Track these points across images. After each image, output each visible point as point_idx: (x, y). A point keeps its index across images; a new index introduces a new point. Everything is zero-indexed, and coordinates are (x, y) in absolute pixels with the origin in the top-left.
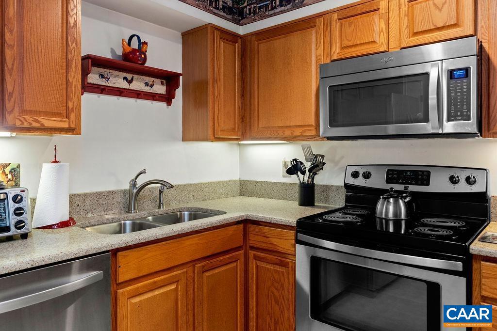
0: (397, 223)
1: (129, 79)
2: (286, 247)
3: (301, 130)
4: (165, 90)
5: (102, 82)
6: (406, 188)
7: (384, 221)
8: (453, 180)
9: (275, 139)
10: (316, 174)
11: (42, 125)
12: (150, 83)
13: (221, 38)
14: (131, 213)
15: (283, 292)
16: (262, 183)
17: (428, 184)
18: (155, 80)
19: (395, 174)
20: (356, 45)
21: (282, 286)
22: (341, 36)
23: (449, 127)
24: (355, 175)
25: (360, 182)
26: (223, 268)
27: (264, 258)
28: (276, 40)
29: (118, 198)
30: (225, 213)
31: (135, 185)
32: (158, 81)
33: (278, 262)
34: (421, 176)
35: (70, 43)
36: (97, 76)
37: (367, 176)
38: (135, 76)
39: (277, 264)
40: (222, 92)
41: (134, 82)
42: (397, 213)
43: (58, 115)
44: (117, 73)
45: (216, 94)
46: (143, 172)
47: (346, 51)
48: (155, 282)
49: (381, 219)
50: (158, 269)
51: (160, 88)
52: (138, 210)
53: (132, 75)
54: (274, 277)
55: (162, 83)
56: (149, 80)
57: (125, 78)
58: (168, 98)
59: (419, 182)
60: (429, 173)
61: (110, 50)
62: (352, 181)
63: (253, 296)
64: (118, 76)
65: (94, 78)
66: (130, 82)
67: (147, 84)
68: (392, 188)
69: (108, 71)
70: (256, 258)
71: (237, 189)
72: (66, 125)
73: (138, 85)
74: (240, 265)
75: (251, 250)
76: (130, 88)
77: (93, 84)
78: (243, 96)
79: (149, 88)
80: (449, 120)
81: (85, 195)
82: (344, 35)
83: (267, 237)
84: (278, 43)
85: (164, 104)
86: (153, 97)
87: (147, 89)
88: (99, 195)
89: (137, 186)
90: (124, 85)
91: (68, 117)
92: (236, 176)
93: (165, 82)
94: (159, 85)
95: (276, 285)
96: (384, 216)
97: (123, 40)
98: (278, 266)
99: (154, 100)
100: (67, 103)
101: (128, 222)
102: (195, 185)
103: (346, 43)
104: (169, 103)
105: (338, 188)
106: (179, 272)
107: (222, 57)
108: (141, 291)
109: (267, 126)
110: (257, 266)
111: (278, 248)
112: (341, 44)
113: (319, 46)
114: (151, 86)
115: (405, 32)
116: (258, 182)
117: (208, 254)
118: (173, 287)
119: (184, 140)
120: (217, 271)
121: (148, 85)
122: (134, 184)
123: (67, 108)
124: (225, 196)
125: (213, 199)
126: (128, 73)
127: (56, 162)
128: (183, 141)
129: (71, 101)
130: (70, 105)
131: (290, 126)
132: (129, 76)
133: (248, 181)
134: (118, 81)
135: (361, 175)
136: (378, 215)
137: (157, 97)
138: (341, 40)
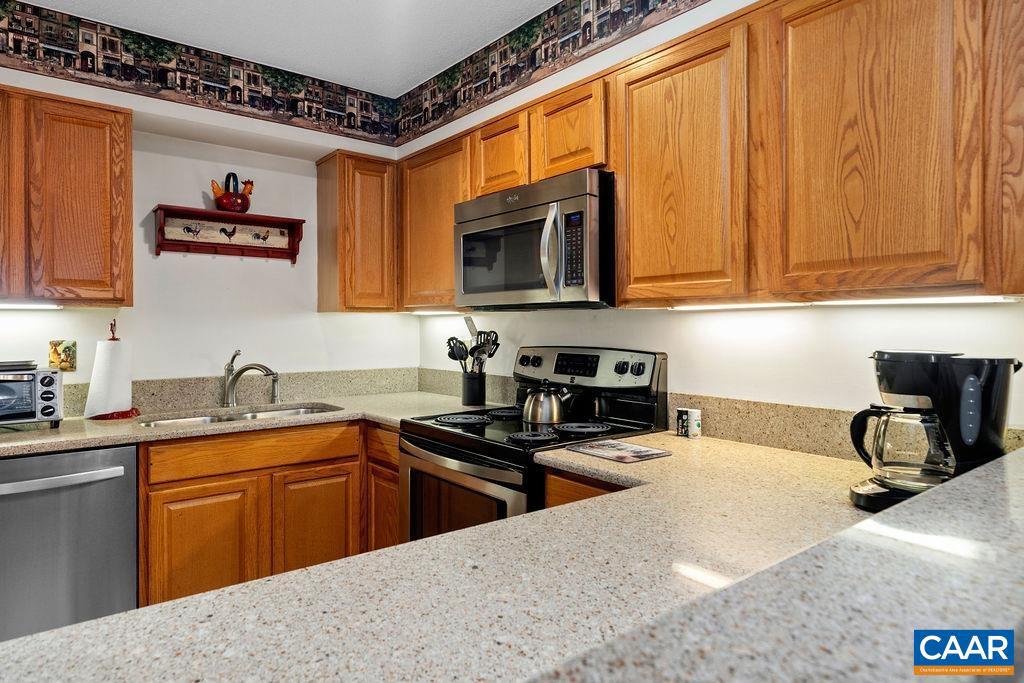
1: (230, 230)
4: (287, 243)
5: (188, 237)
6: (572, 380)
11: (78, 295)
12: (262, 235)
13: (357, 168)
17: (594, 375)
19: (565, 360)
25: (530, 371)
29: (211, 386)
30: (342, 409)
32: (275, 231)
35: (115, 196)
36: (181, 230)
37: (537, 362)
38: (239, 227)
40: (358, 244)
41: (237, 234)
43: (99, 283)
44: (211, 224)
45: (348, 247)
46: (241, 353)
47: (490, 184)
48: (205, 489)
49: (527, 423)
50: (210, 473)
51: (278, 241)
53: (233, 226)
55: (282, 234)
56: (262, 230)
57: (223, 230)
58: (291, 253)
59: (586, 373)
60: (598, 358)
61: (201, 195)
62: (521, 370)
64: (212, 228)
65: (175, 231)
66: (230, 235)
67: (257, 236)
69: (198, 222)
71: (413, 381)
72: (110, 295)
73: (244, 237)
76: (233, 243)
77: (175, 240)
80: (565, 283)
81: (163, 381)
82: (488, 162)
85: (285, 262)
86: (268, 253)
87: (258, 243)
88: (184, 383)
89: (234, 371)
90: (223, 239)
91: (112, 285)
92: (415, 363)
93: (286, 231)
94: (276, 235)
97: (213, 181)
99: (268, 257)
100: (111, 268)
102: (336, 373)
103: (490, 173)
104: (293, 260)
106: (244, 480)
107: (358, 195)
108: (182, 497)
110: (375, 484)
112: (485, 175)
114: (265, 239)
116: (436, 371)
117: (295, 461)
118: (235, 497)
119: (320, 310)
121: (258, 238)
122: (230, 370)
123: (112, 274)
126: (228, 223)
127: (114, 339)
128: (318, 311)
129: (117, 266)
130: (116, 271)
132: (229, 227)
134: (213, 234)
135: (530, 362)
137: (270, 253)
138: (485, 169)
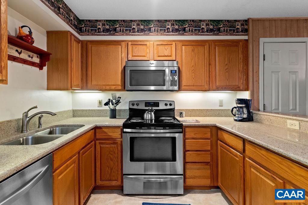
0: (151, 120)
1: (20, 51)
2: (117, 136)
3: (114, 87)
4: (39, 61)
6: (152, 108)
7: (147, 120)
8: (166, 105)
9: (93, 90)
10: (118, 105)
12: (31, 56)
13: (74, 40)
14: (24, 132)
15: (115, 155)
16: (86, 110)
17: (158, 106)
18: (34, 54)
19: (148, 104)
20: (138, 56)
21: (115, 153)
22: (132, 51)
23: (171, 88)
24: (133, 105)
25: (135, 107)
26: (88, 152)
27: (104, 143)
28: (101, 46)
31: (26, 116)
32: (35, 55)
33: (112, 143)
34: (156, 104)
35: (2, 23)
37: (137, 105)
38: (23, 50)
39: (111, 144)
42: (151, 117)
44: (12, 46)
46: (36, 107)
47: (134, 57)
51: (36, 60)
52: (29, 130)
53: (21, 49)
54: (110, 150)
55: (38, 57)
56: (31, 54)
57: (17, 51)
58: (41, 66)
59: (156, 106)
60: (158, 103)
62: (132, 107)
63: (98, 161)
64: (12, 48)
66: (20, 53)
67: (29, 56)
68: (149, 109)
70: (100, 143)
71: (71, 114)
73: (24, 55)
74: (93, 149)
75: (97, 140)
76: (20, 57)
78: (82, 69)
79: (31, 58)
80: (171, 86)
82: (133, 51)
83: (107, 133)
84: (102, 48)
85: (38, 69)
86: (33, 64)
87: (29, 59)
89: (28, 116)
90: (16, 54)
93: (39, 56)
94: (36, 57)
95: (111, 153)
96: (147, 119)
97: (20, 27)
98: (112, 145)
101: (30, 137)
103: (134, 54)
104: (41, 68)
105: (125, 110)
106: (75, 157)
109: (97, 84)
110: (101, 147)
111: (112, 137)
112: (132, 55)
113: (123, 53)
114: (32, 58)
115: (156, 55)
118: (73, 165)
119: (48, 89)
120: (87, 153)
121: (30, 57)
124: (67, 118)
125: (62, 120)
126: (19, 48)
129: (3, 62)
131: (109, 85)
132: (19, 50)
133: (78, 110)
135: (135, 104)
136: (145, 118)
138: (132, 53)
